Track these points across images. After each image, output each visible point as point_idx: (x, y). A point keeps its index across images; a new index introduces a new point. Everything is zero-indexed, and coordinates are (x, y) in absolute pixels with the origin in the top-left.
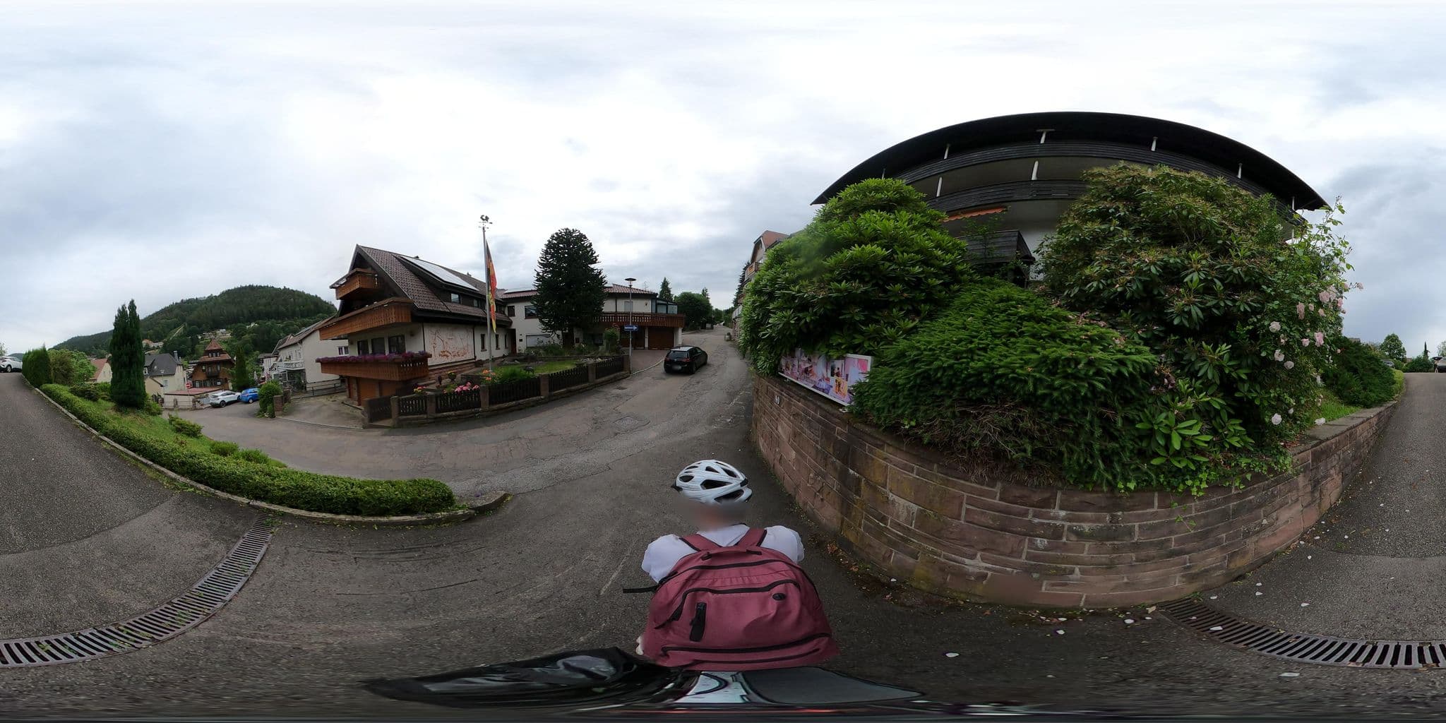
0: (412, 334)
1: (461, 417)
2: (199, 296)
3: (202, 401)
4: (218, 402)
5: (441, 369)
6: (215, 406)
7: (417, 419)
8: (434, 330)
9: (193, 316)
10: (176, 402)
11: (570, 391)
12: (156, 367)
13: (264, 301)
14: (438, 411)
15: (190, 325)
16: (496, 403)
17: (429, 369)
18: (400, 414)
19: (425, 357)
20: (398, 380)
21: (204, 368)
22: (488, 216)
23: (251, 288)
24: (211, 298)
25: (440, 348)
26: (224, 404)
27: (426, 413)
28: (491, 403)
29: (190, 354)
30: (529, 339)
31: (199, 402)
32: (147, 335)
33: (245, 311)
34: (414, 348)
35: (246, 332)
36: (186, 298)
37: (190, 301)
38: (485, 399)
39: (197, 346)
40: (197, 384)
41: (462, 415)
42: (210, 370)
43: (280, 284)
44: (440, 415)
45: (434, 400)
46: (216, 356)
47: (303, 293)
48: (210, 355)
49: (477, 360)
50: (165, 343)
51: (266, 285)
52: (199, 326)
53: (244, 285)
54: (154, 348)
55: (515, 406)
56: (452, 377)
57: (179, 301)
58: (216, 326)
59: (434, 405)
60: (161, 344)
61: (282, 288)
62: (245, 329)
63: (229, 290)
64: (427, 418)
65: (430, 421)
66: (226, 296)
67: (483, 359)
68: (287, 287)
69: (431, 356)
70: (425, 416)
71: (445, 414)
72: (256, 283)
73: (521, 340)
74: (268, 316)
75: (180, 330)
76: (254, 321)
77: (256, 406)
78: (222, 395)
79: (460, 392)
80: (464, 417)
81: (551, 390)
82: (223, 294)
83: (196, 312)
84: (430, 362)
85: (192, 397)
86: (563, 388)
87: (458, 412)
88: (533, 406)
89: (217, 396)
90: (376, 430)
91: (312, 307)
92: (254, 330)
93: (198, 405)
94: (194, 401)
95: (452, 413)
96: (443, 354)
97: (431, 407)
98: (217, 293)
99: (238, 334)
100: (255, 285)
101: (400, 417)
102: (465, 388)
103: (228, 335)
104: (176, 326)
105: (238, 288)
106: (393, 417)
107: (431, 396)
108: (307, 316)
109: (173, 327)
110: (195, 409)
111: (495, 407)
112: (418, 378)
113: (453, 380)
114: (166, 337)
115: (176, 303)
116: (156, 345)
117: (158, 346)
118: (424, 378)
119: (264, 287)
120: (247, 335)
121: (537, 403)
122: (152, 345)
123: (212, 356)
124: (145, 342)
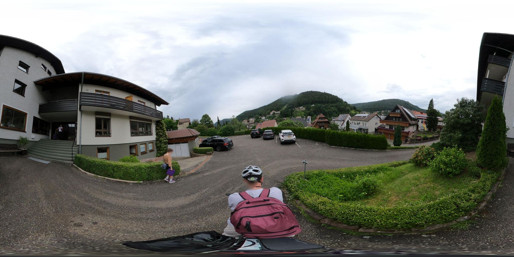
2: (292, 95)
13: (317, 97)
15: (289, 105)
23: (312, 92)
24: (296, 95)
29: (291, 116)
32: (274, 108)
33: (310, 100)
38: (422, 140)
39: (293, 113)
43: (322, 91)
47: (331, 95)
50: (281, 112)
52: (293, 105)
54: (276, 114)
58: (299, 105)
60: (279, 112)
62: (310, 107)
68: (325, 92)
72: (313, 90)
74: (319, 102)
75: (285, 107)
76: (314, 104)
82: (301, 94)
83: (291, 101)
91: (335, 100)
92: (314, 107)
98: (298, 93)
99: (308, 109)
105: (306, 92)
108: (333, 103)
109: (283, 106)
114: (280, 109)
116: (277, 112)
117: (278, 113)
119: (317, 92)
120: (312, 109)
122: (276, 112)
123: (321, 120)
124: (273, 111)
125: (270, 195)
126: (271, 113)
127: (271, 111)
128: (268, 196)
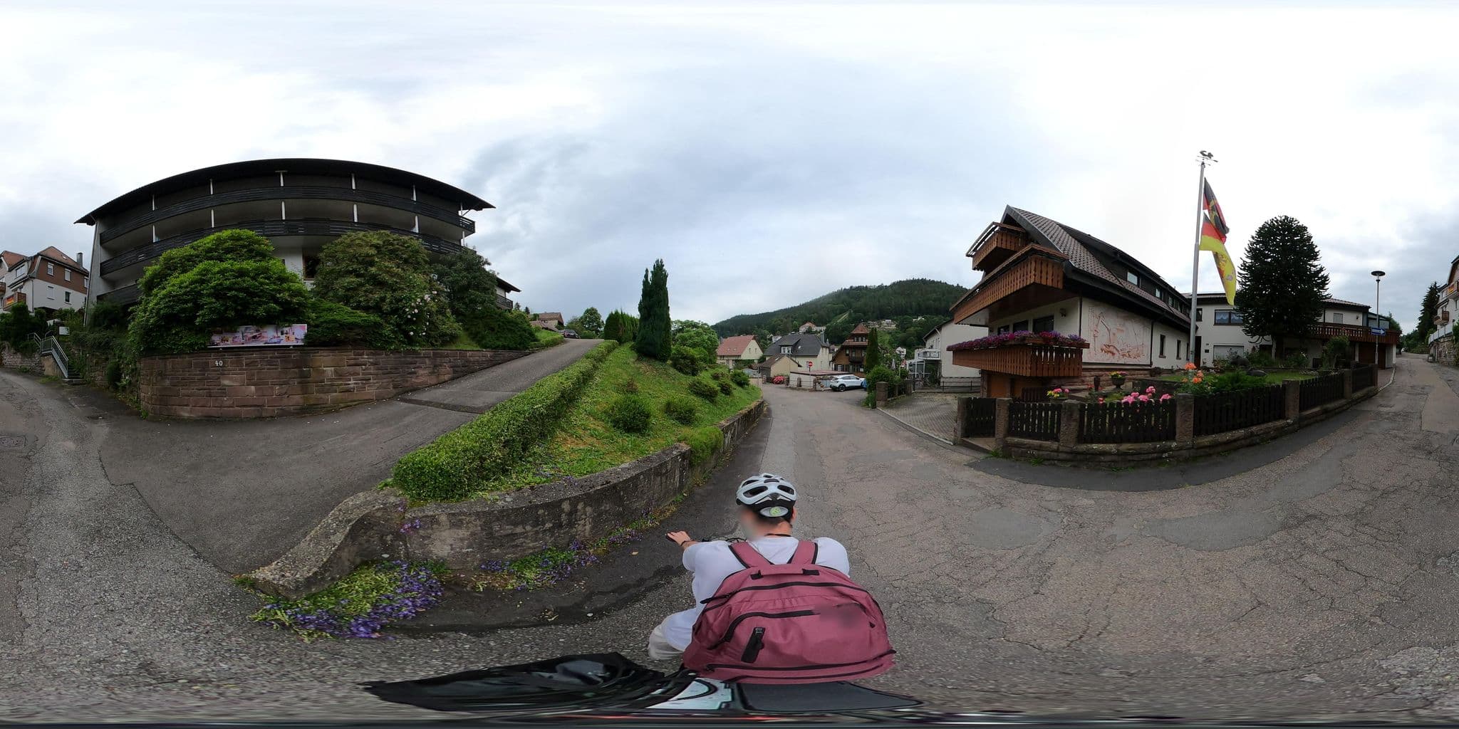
0: (1064, 313)
1: (1129, 458)
2: (869, 284)
3: (824, 383)
4: (837, 385)
5: (1101, 370)
6: (835, 389)
7: (1040, 448)
8: (1098, 311)
9: (858, 304)
10: (800, 381)
11: (1326, 411)
12: (799, 347)
13: (934, 296)
14: (1081, 439)
15: (855, 312)
16: (1208, 433)
17: (1084, 367)
18: (1011, 432)
19: (1079, 345)
20: (1028, 375)
21: (848, 353)
22: (1212, 153)
23: (923, 282)
24: (881, 287)
25: (1103, 339)
26: (843, 388)
27: (1057, 440)
28: (1198, 432)
30: (1217, 350)
31: (819, 383)
32: (811, 318)
33: (914, 304)
34: (1066, 330)
35: (911, 324)
36: (856, 285)
37: (859, 288)
38: (1185, 423)
40: (839, 367)
41: (1132, 454)
42: (854, 355)
44: (1083, 447)
45: (1076, 415)
46: (862, 341)
48: (860, 339)
49: (1153, 367)
50: (829, 329)
51: (939, 281)
52: (865, 314)
53: (917, 278)
54: (816, 332)
55: (1245, 438)
56: (1118, 382)
57: (848, 287)
58: (882, 316)
59: (1074, 425)
60: (823, 328)
61: (955, 285)
62: (911, 322)
63: (900, 281)
64: (1057, 451)
65: (1062, 456)
66: (897, 286)
67: (1161, 367)
69: (1087, 346)
70: (1055, 445)
71: (1095, 446)
73: (1207, 351)
74: (937, 312)
75: (845, 316)
76: (922, 314)
77: (863, 394)
78: (843, 378)
79: (1133, 403)
80: (1135, 458)
81: (1301, 409)
82: (894, 285)
83: (863, 300)
84: (1087, 356)
85: (814, 377)
86: (1315, 406)
87: (1125, 447)
88: (1274, 438)
89: (837, 379)
90: (968, 451)
92: (920, 323)
93: (818, 387)
94: (815, 382)
95: (1111, 447)
96: (1108, 349)
97: (1068, 430)
98: (888, 283)
99: (902, 327)
100: (928, 279)
101: (1009, 439)
102: (1142, 398)
103: (894, 326)
104: (842, 312)
106: (997, 436)
107: (1071, 405)
109: (838, 312)
110: (815, 390)
111: (1206, 440)
112: (1064, 377)
113: (1118, 386)
114: (830, 322)
115: (845, 289)
116: (819, 329)
117: (821, 331)
118: (1070, 379)
119: (937, 282)
120: (912, 329)
121: (1281, 433)
122: (815, 328)
123: (858, 341)
124: (808, 325)
125: (820, 560)
126: (803, 329)
127: (804, 323)
128: (814, 562)
